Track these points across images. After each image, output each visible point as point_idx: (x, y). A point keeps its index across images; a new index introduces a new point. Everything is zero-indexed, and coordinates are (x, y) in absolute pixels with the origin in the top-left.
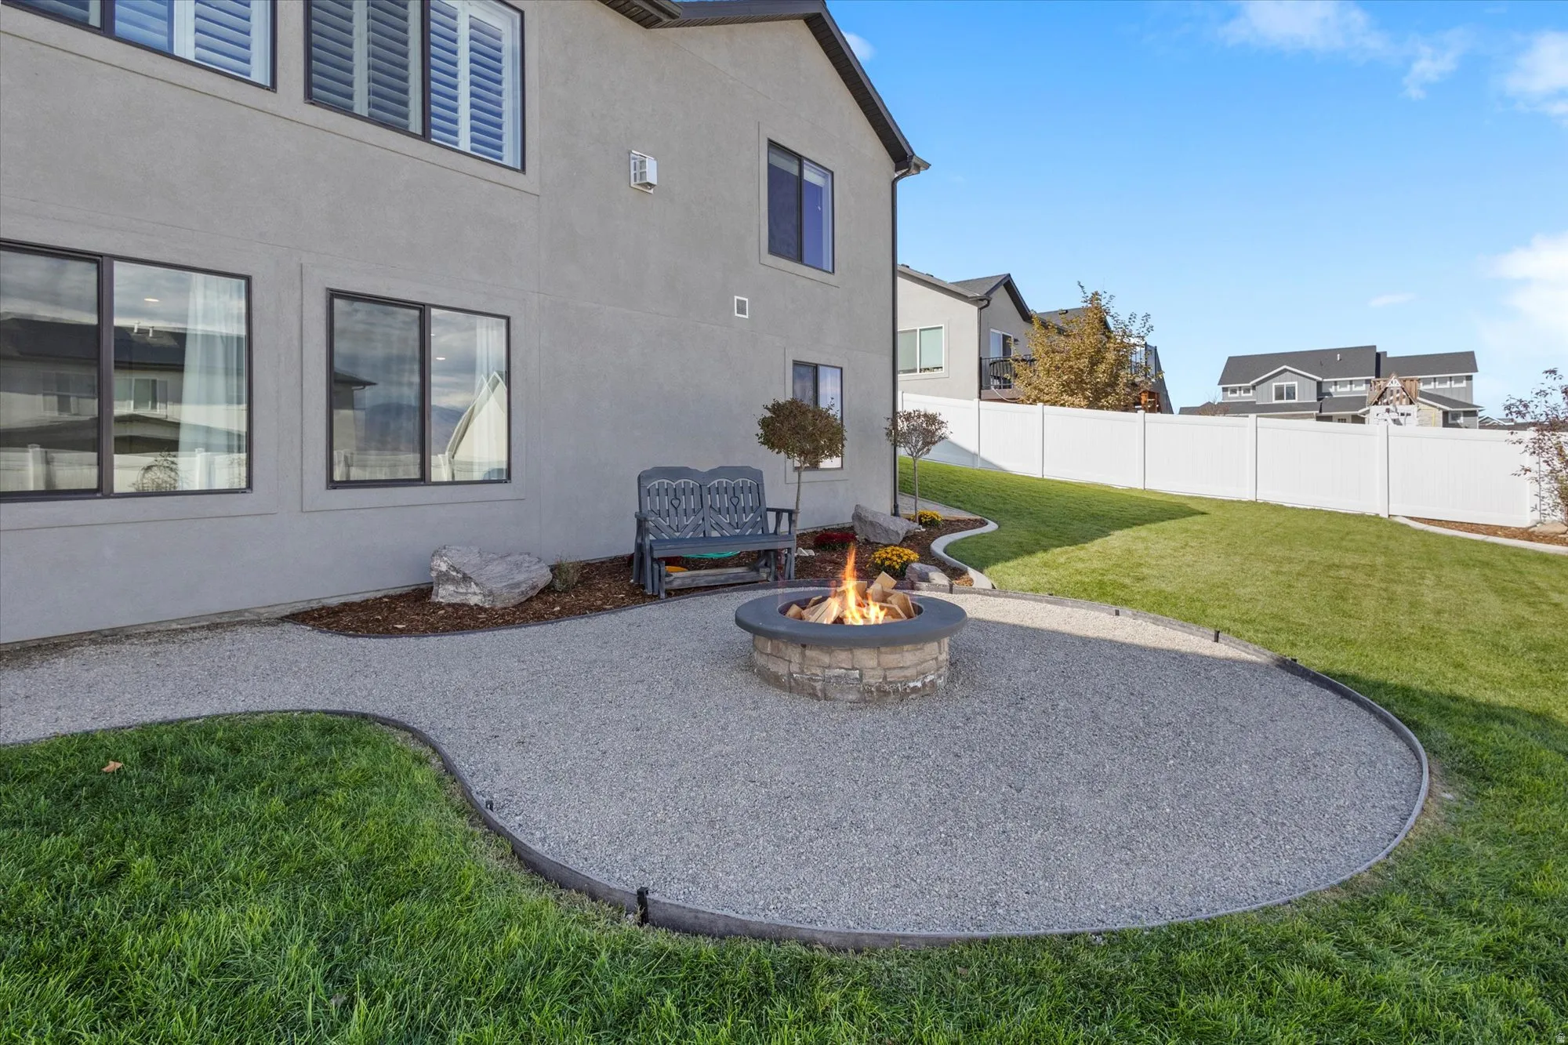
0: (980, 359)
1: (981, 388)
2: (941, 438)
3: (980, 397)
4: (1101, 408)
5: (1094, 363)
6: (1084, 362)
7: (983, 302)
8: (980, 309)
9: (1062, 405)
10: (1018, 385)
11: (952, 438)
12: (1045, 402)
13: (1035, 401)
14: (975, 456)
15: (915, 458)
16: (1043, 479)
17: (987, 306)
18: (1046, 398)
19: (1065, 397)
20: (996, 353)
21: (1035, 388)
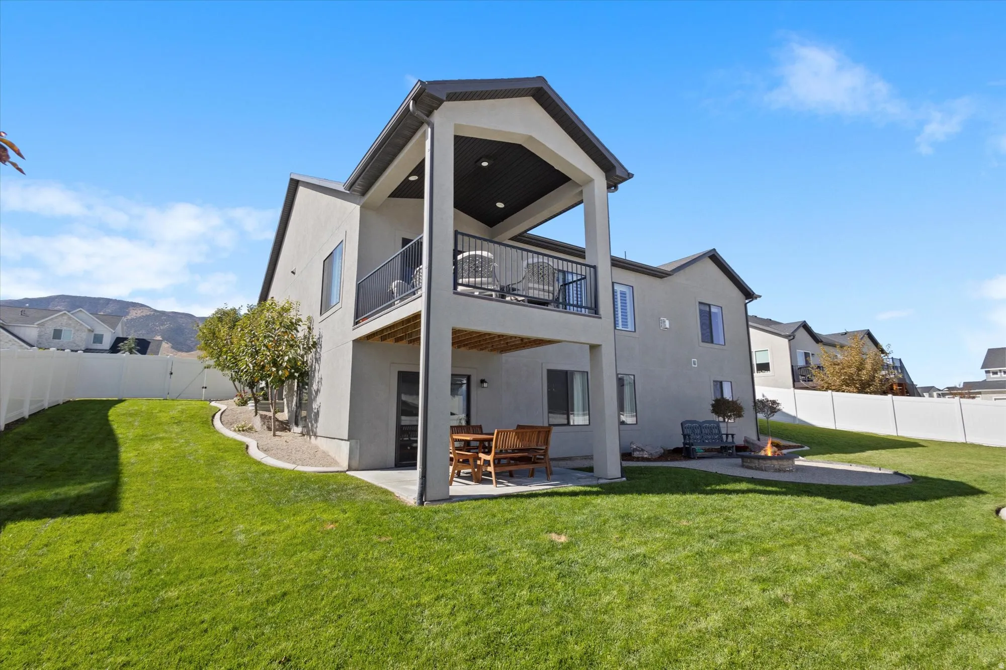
0: (792, 366)
1: (794, 381)
2: (779, 410)
3: (794, 387)
4: (867, 393)
5: (859, 370)
6: (853, 370)
7: (791, 337)
8: (789, 340)
9: (843, 391)
10: (816, 381)
11: (784, 410)
12: (833, 390)
13: (827, 389)
14: (794, 418)
15: (768, 418)
16: (836, 430)
17: (793, 339)
18: (833, 388)
19: (844, 387)
20: (801, 362)
21: (826, 383)
